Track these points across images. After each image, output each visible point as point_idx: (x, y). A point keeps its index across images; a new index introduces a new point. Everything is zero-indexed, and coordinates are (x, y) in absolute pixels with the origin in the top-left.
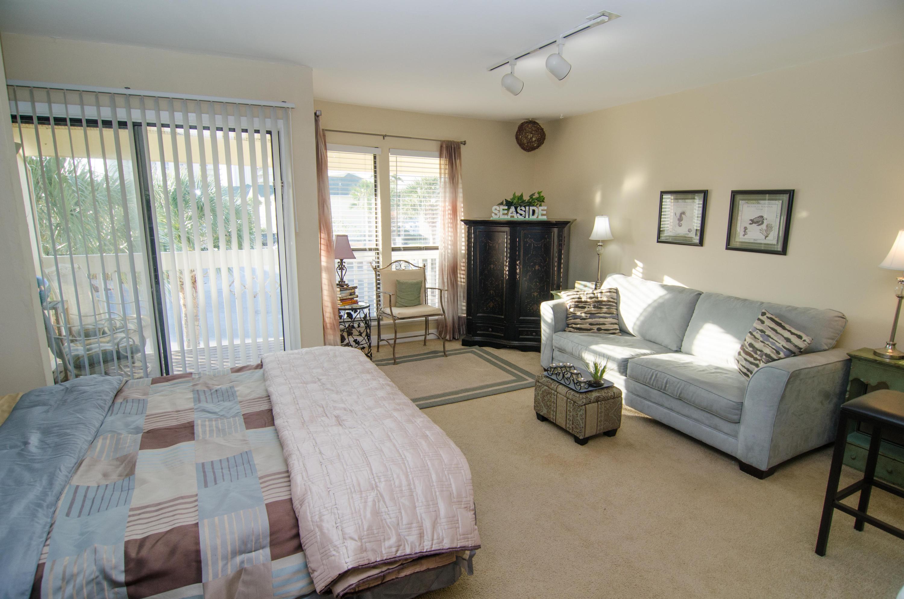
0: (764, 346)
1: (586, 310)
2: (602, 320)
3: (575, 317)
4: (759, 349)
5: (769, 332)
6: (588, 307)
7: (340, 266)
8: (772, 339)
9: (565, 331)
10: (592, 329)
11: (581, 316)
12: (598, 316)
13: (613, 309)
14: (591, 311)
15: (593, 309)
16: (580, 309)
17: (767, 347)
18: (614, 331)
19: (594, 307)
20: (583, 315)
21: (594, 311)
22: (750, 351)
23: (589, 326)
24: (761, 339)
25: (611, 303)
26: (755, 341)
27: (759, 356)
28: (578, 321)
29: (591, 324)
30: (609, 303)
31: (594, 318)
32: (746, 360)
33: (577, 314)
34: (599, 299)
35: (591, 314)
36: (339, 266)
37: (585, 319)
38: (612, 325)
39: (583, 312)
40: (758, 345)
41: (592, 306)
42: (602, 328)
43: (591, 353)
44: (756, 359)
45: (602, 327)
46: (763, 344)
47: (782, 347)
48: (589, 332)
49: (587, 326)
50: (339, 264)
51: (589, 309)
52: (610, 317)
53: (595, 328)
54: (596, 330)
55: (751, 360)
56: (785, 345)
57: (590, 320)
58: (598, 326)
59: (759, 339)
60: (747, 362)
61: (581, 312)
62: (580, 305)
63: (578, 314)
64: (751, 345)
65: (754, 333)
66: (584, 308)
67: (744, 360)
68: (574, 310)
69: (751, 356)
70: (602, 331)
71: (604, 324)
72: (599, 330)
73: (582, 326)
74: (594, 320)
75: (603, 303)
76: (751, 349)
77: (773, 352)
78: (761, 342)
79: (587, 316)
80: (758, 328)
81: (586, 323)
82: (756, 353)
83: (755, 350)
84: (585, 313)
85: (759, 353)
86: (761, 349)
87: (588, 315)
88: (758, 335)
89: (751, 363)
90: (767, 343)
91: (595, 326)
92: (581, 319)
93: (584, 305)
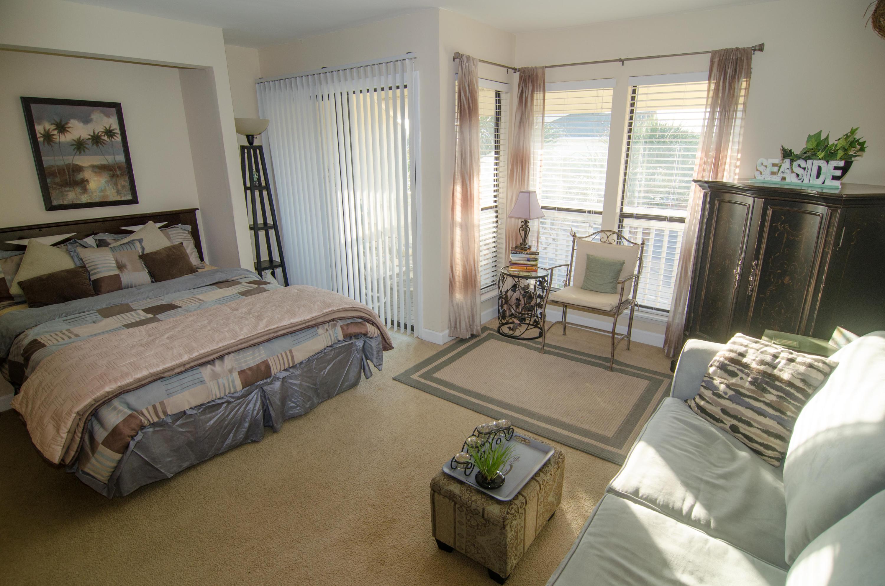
1: (734, 380)
2: (749, 414)
3: (710, 386)
6: (742, 378)
7: (524, 227)
9: (686, 401)
10: (722, 422)
11: (717, 388)
12: (748, 403)
13: (789, 403)
14: (742, 387)
15: (747, 385)
16: (726, 375)
18: (761, 449)
19: (751, 383)
20: (722, 387)
21: (748, 390)
23: (720, 412)
25: (792, 391)
28: (708, 394)
29: (724, 411)
30: (788, 388)
31: (737, 403)
33: (715, 382)
34: (776, 372)
35: (737, 392)
36: (522, 226)
37: (719, 396)
38: (765, 436)
39: (725, 381)
41: (749, 379)
42: (741, 430)
45: (743, 428)
48: (715, 422)
49: (716, 411)
50: (523, 224)
51: (739, 382)
52: (772, 417)
53: (729, 421)
54: (727, 427)
57: (728, 403)
58: (735, 422)
61: (723, 380)
62: (729, 368)
63: (717, 381)
66: (733, 374)
68: (715, 372)
70: (740, 435)
71: (749, 424)
72: (734, 429)
73: (708, 407)
74: (734, 406)
75: (777, 383)
79: (726, 393)
81: (717, 404)
84: (728, 386)
87: (731, 393)
91: (729, 419)
92: (714, 394)
93: (738, 369)
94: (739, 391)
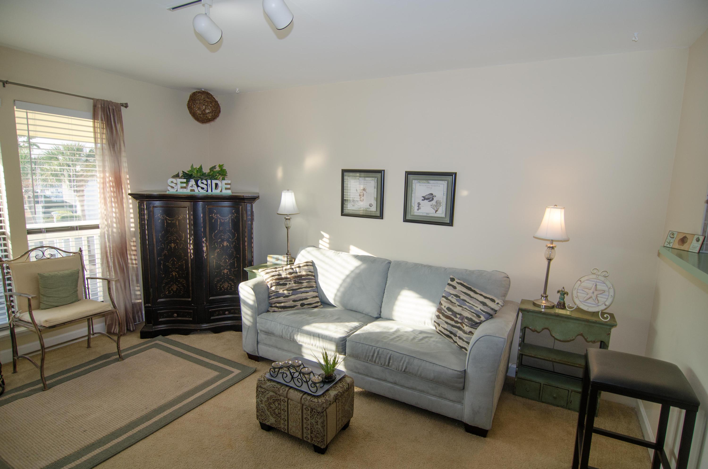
0: (463, 310)
1: (288, 286)
2: (304, 295)
3: (278, 295)
4: (458, 313)
5: (463, 297)
6: (290, 284)
8: (468, 303)
9: (268, 311)
10: (296, 306)
11: (284, 294)
12: (300, 291)
13: (312, 282)
14: (293, 287)
15: (294, 285)
16: (282, 287)
17: (465, 311)
18: (316, 304)
19: (295, 283)
20: (286, 292)
21: (296, 286)
22: (449, 315)
23: (293, 303)
24: (458, 303)
25: (310, 277)
26: (453, 306)
27: (459, 319)
28: (281, 299)
29: (294, 301)
30: (308, 277)
31: (297, 294)
32: (447, 323)
33: (280, 292)
34: (299, 274)
35: (293, 290)
37: (287, 296)
38: (314, 299)
39: (285, 289)
40: (457, 309)
41: (293, 282)
42: (306, 303)
43: (305, 335)
44: (457, 322)
45: (305, 302)
46: (461, 308)
47: (480, 311)
48: (293, 309)
49: (291, 303)
51: (290, 286)
52: (310, 291)
53: (299, 303)
54: (299, 306)
55: (453, 323)
56: (482, 309)
57: (293, 297)
58: (301, 302)
59: (455, 304)
60: (449, 325)
61: (283, 289)
62: (281, 283)
63: (281, 291)
64: (449, 309)
65: (450, 298)
66: (285, 284)
67: (445, 324)
68: (276, 289)
69: (452, 320)
70: (306, 306)
71: (306, 299)
72: (302, 305)
73: (287, 304)
74: (297, 296)
75: (303, 277)
76: (450, 313)
77: (473, 316)
78: (459, 306)
79: (289, 293)
80: (451, 293)
81: (289, 301)
82: (456, 317)
83: (455, 314)
84: (287, 290)
85: (458, 316)
86: (460, 313)
87: (291, 292)
88: (454, 300)
89: (453, 326)
90: (464, 307)
91: (298, 302)
92: (284, 297)
93: (285, 281)
94: (293, 289)
